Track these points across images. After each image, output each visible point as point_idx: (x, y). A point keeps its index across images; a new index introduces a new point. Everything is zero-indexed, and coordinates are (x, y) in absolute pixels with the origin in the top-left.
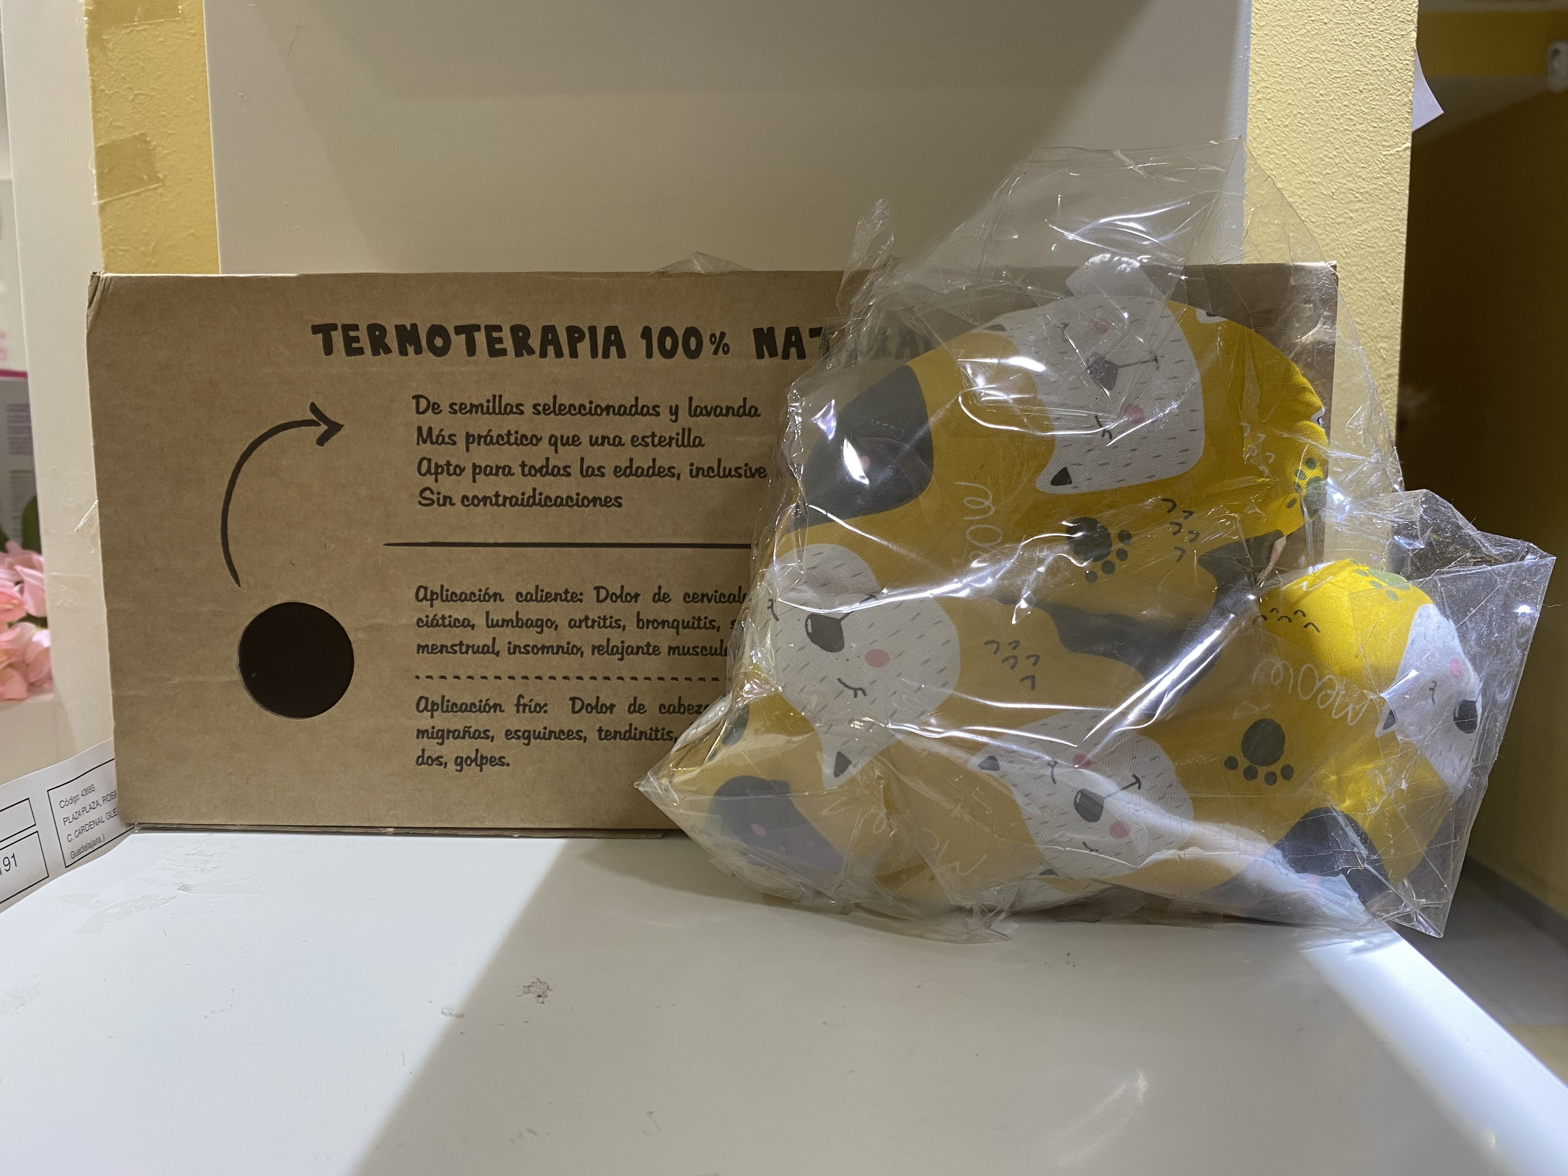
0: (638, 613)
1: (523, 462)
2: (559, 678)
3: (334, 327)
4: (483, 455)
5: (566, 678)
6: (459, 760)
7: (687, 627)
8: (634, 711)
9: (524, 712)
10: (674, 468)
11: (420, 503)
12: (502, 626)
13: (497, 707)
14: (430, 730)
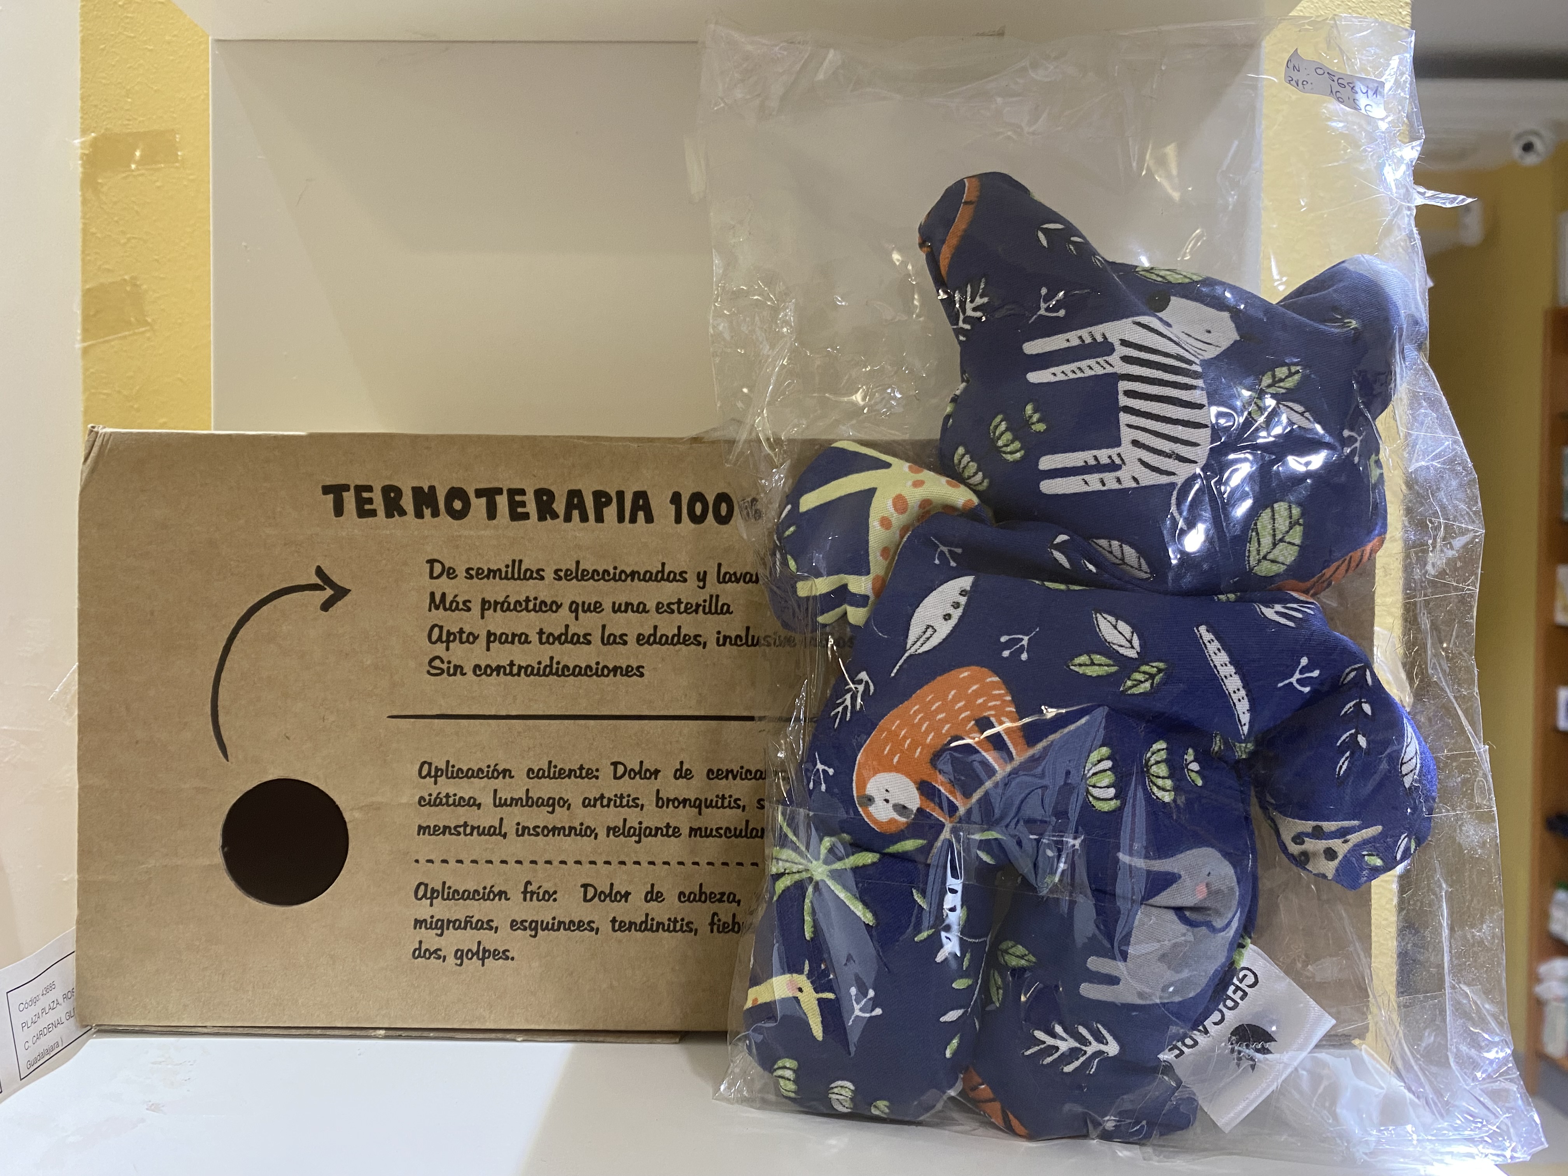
0: (658, 791)
1: (541, 630)
2: (570, 862)
3: (346, 488)
4: (498, 622)
5: (578, 862)
6: (459, 953)
7: (711, 806)
8: (652, 899)
9: (531, 900)
10: (700, 636)
11: (428, 672)
12: (511, 805)
13: (502, 894)
14: (429, 921)
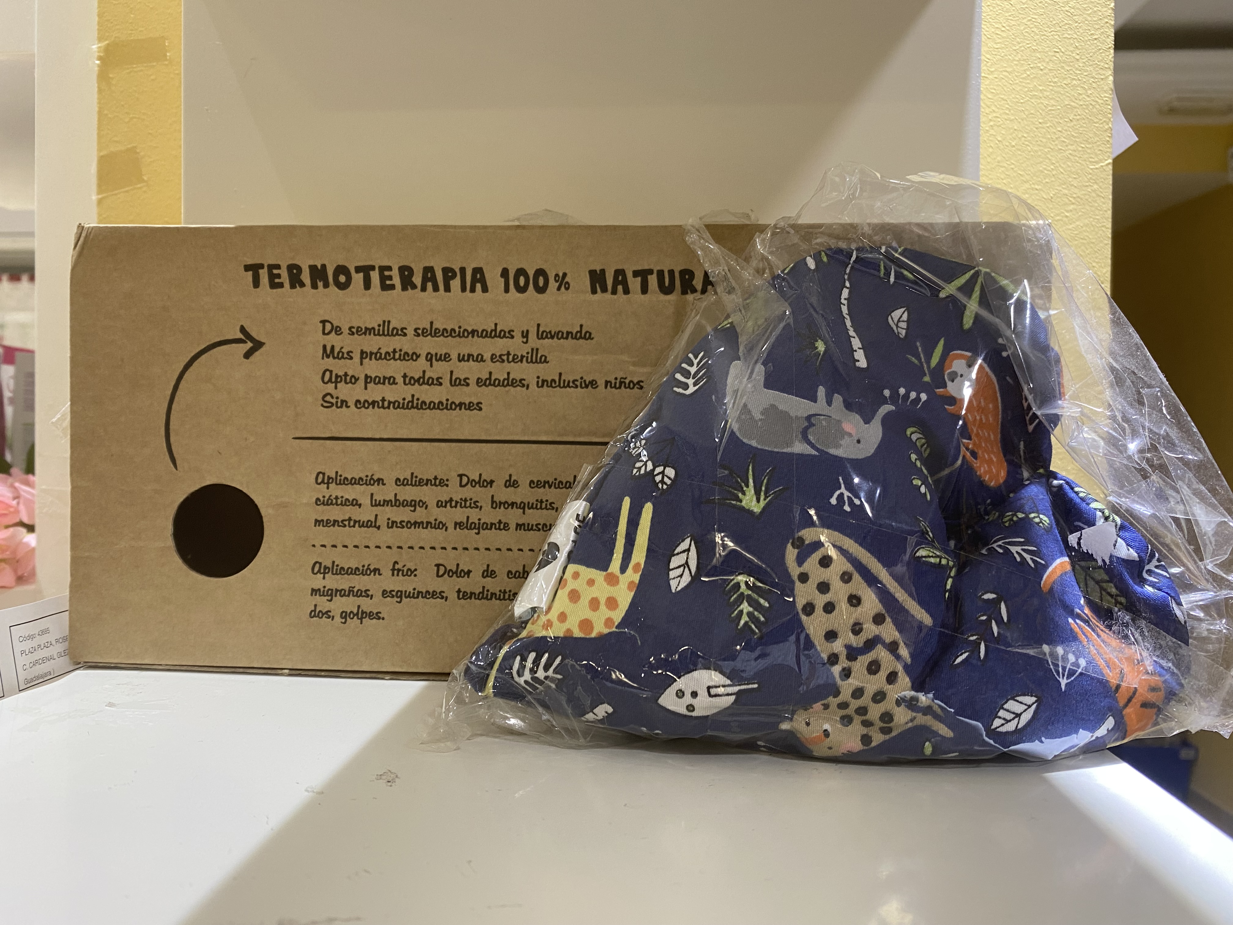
0: (493, 496)
1: (405, 374)
2: (427, 548)
3: (261, 266)
4: (373, 368)
5: (433, 548)
6: (344, 614)
7: (532, 508)
8: (487, 576)
9: (398, 575)
10: (524, 380)
11: (322, 405)
12: (383, 505)
13: (376, 571)
14: (322, 590)
